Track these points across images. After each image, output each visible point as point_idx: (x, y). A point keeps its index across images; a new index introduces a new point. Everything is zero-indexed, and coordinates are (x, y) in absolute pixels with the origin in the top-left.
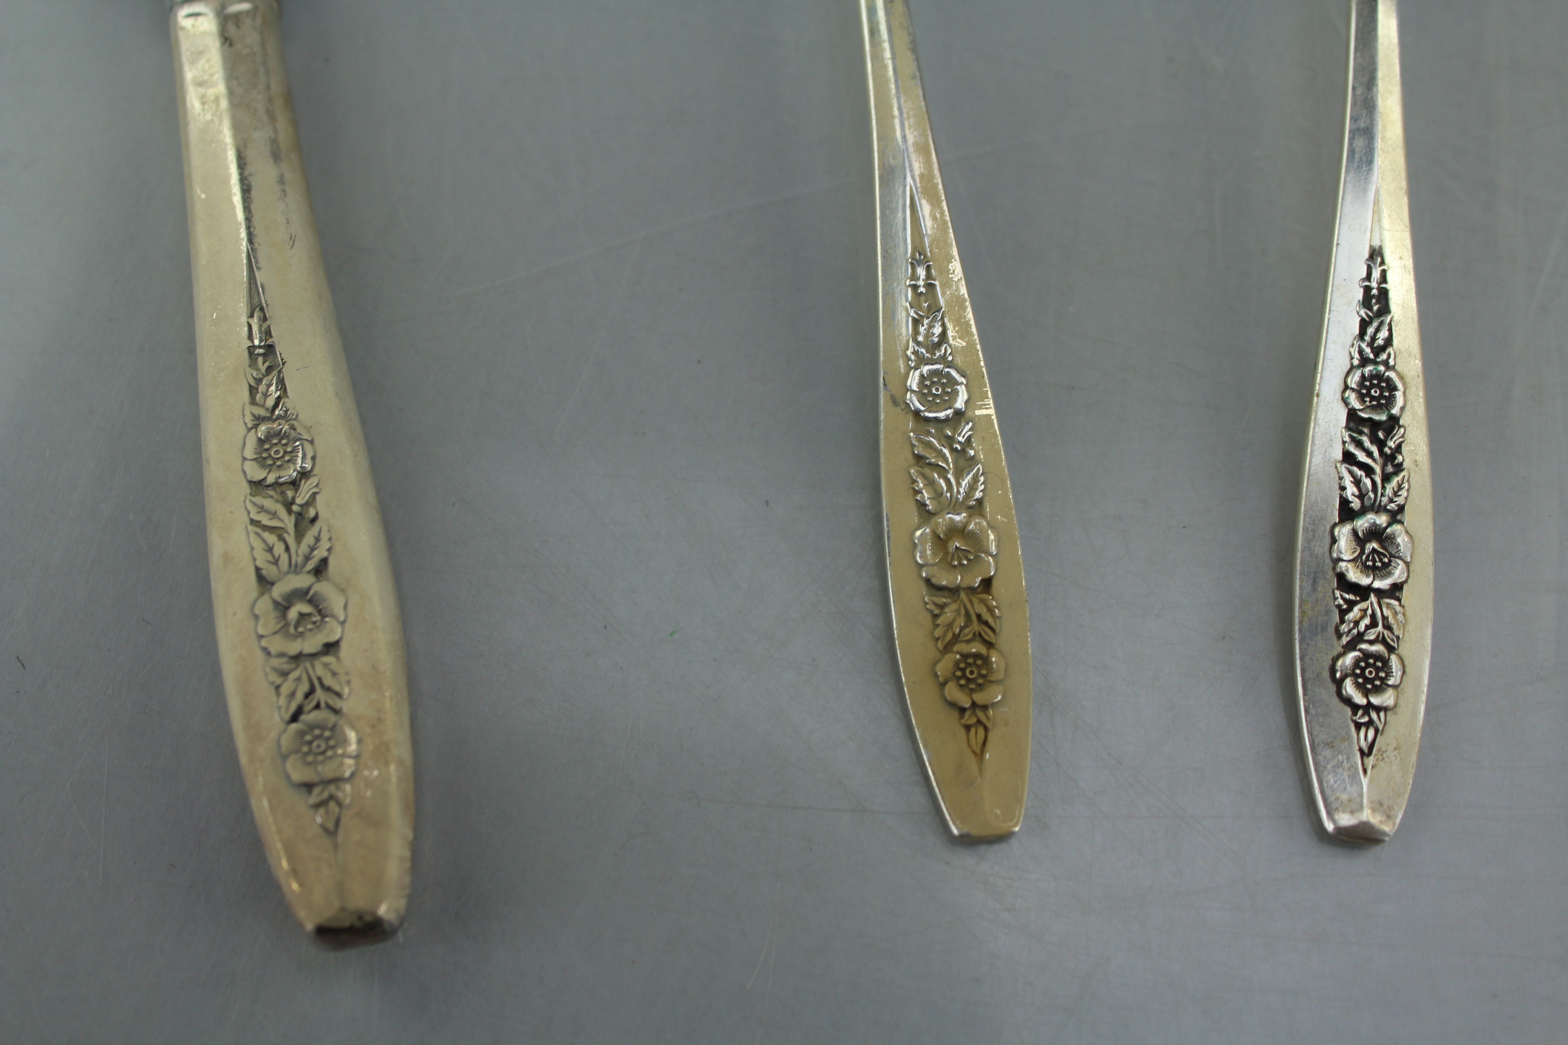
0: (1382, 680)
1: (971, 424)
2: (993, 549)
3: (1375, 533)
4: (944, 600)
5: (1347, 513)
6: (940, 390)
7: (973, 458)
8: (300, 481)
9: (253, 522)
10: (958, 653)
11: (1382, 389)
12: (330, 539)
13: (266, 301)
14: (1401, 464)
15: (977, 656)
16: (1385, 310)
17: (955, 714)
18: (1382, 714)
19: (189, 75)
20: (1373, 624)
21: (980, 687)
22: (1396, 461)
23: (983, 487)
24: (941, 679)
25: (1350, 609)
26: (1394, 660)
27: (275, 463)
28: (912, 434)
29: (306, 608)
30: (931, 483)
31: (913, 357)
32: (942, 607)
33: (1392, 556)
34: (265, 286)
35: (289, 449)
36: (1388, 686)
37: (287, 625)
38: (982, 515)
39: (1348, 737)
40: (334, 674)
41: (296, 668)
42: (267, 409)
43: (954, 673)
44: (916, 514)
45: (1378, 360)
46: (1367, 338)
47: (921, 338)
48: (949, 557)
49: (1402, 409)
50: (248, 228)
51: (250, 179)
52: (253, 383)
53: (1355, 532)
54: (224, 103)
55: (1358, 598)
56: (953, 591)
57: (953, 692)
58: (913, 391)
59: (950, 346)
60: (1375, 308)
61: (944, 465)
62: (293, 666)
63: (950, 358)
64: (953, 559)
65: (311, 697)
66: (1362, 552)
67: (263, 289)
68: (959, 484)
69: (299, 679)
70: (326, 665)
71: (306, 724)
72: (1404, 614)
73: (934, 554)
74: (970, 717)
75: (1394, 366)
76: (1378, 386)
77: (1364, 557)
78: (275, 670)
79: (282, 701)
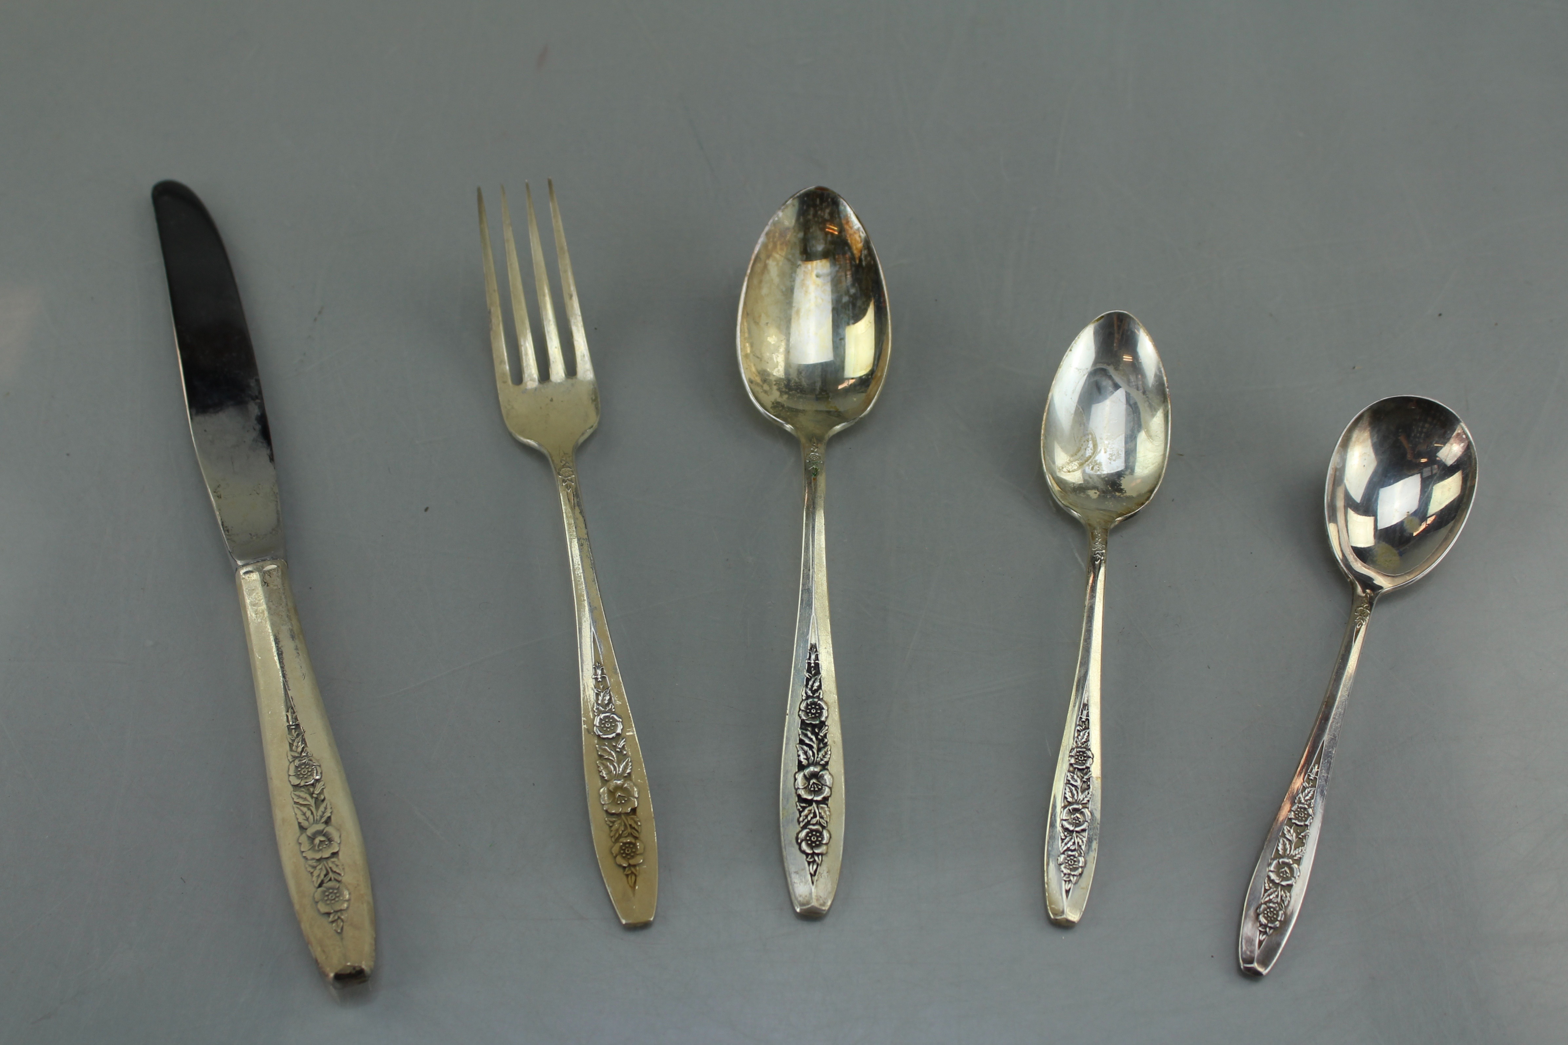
0: (820, 841)
1: (624, 740)
2: (636, 795)
3: (814, 775)
4: (614, 819)
5: (801, 767)
6: (609, 725)
7: (625, 754)
8: (316, 783)
9: (296, 803)
10: (621, 842)
11: (817, 709)
12: (331, 808)
13: (294, 705)
14: (827, 743)
15: (630, 843)
16: (818, 672)
17: (621, 870)
18: (820, 857)
19: (248, 601)
20: (815, 816)
21: (632, 857)
22: (824, 742)
23: (631, 767)
24: (614, 855)
25: (803, 810)
26: (826, 834)
27: (303, 777)
28: (597, 746)
29: (322, 839)
30: (606, 767)
31: (596, 711)
32: (613, 822)
33: (823, 785)
34: (293, 697)
35: (310, 770)
36: (823, 844)
37: (314, 846)
38: (631, 780)
39: (804, 869)
40: (337, 866)
41: (320, 864)
42: (298, 753)
43: (620, 851)
44: (600, 781)
45: (814, 696)
46: (809, 686)
47: (600, 702)
48: (616, 800)
49: (827, 718)
50: (283, 671)
51: (282, 648)
52: (291, 742)
53: (804, 775)
54: (266, 614)
55: (807, 805)
56: (618, 815)
57: (620, 860)
58: (596, 726)
59: (613, 704)
60: (813, 672)
61: (612, 758)
62: (318, 864)
63: (614, 710)
64: (617, 801)
65: (327, 877)
66: (809, 784)
67: (292, 699)
68: (619, 767)
69: (321, 869)
70: (333, 862)
71: (325, 887)
72: (830, 811)
73: (609, 799)
74: (628, 871)
75: (822, 698)
76: (815, 708)
77: (810, 787)
78: (310, 866)
79: (314, 879)
